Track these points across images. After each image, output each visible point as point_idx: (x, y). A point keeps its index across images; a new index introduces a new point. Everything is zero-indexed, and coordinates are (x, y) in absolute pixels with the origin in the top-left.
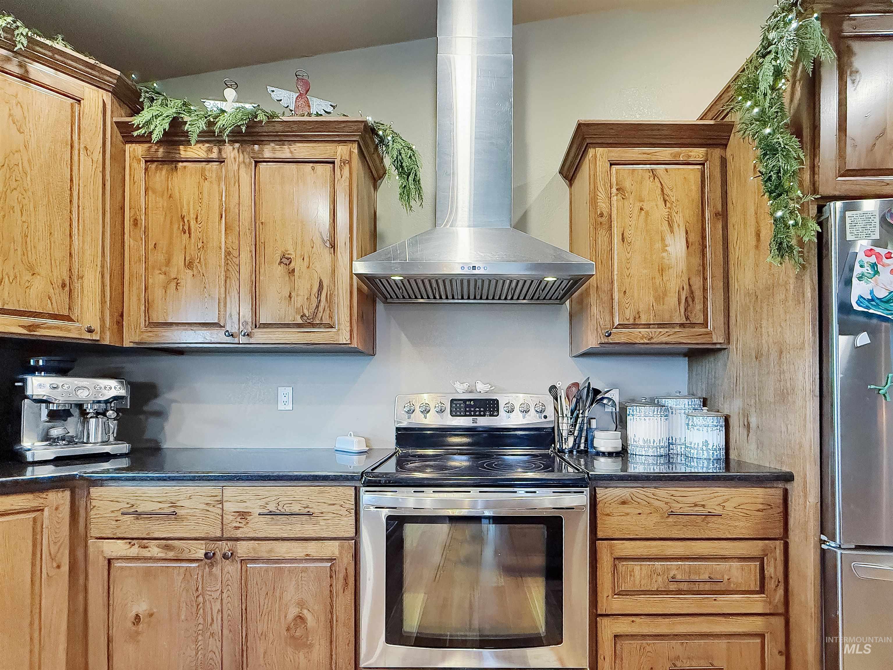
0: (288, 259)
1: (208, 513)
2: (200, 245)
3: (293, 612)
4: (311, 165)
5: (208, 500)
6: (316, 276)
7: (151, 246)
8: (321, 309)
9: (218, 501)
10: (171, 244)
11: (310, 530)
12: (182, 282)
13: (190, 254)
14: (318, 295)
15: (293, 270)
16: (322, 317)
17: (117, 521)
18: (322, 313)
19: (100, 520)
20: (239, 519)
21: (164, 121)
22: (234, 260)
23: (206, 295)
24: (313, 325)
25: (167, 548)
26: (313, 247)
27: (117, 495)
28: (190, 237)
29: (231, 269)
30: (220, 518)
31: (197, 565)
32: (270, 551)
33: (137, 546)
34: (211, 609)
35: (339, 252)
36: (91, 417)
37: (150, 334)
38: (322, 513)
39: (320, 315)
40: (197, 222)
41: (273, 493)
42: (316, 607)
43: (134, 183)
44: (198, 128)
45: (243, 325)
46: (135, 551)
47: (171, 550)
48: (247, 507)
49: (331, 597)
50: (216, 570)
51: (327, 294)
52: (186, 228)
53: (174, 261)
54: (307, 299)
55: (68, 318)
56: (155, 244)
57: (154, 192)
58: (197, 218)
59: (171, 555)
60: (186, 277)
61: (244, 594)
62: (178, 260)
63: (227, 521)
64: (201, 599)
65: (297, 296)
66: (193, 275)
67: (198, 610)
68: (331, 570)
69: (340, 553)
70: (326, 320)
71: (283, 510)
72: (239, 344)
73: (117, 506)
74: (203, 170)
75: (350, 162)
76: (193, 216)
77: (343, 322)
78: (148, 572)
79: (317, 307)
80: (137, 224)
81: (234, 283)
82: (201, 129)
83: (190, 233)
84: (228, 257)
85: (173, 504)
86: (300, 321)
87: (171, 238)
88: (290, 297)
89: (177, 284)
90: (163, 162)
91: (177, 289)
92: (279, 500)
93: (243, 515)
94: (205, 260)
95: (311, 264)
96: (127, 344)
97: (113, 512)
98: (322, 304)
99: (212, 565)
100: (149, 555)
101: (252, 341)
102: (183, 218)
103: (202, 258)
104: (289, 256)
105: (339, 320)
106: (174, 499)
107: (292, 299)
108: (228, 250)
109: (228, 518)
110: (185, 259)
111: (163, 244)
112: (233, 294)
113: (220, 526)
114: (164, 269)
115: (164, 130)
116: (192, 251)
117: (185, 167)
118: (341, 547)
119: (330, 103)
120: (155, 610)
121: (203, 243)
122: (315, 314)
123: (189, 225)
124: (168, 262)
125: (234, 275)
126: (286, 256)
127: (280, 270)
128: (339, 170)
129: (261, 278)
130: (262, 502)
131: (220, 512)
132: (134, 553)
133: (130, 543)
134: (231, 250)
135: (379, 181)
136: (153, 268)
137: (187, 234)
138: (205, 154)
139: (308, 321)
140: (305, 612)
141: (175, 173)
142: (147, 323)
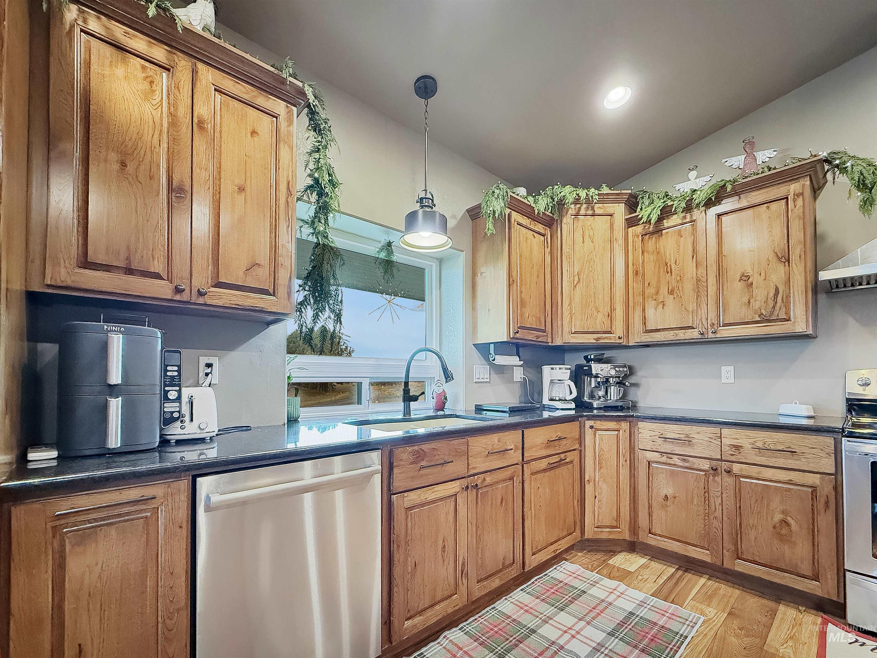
0: (746, 276)
1: (711, 443)
2: (679, 278)
3: (778, 517)
4: (766, 205)
5: (711, 436)
6: (772, 285)
7: (646, 285)
8: (777, 308)
9: (718, 437)
10: (659, 281)
11: (791, 463)
12: (667, 303)
13: (672, 285)
14: (774, 298)
15: (752, 284)
16: (778, 314)
17: (653, 441)
18: (778, 311)
19: (644, 440)
20: (733, 450)
21: (658, 210)
22: (704, 284)
23: (683, 309)
24: (769, 321)
25: (684, 460)
26: (769, 265)
27: (653, 427)
28: (671, 275)
29: (700, 290)
30: (720, 447)
31: (704, 473)
32: (759, 473)
33: (665, 457)
34: (715, 502)
35: (794, 264)
36: (612, 386)
37: (646, 337)
38: (803, 453)
39: (776, 313)
40: (676, 264)
41: (760, 435)
42: (799, 517)
43: (636, 250)
44: (682, 208)
45: (711, 326)
46: (664, 459)
47: (687, 462)
48: (740, 443)
49: (813, 513)
50: (718, 479)
51: (783, 297)
52: (669, 270)
53: (661, 292)
54: (764, 302)
55: (610, 332)
56: (649, 283)
57: (648, 252)
58: (676, 262)
59: (687, 464)
60: (670, 300)
61: (738, 498)
62: (664, 290)
63: (725, 450)
64: (707, 494)
65: (756, 301)
66: (674, 298)
67: (705, 501)
68: (812, 494)
69: (821, 483)
70: (783, 316)
71: (768, 447)
72: (708, 338)
73: (653, 434)
74: (680, 231)
75: (802, 194)
76: (673, 261)
77: (799, 316)
78: (672, 473)
79: (774, 307)
80: (638, 273)
81: (704, 299)
82: (683, 207)
83: (671, 273)
84: (699, 283)
85: (687, 436)
86: (758, 319)
87: (659, 278)
88: (749, 302)
89: (663, 305)
90: (653, 233)
91: (663, 308)
92: (765, 441)
93: (738, 448)
94: (682, 287)
95: (767, 276)
96: (631, 344)
97: (651, 436)
98: (778, 305)
99: (714, 476)
100: (673, 463)
101: (718, 336)
102: (667, 265)
103: (680, 287)
104: (748, 274)
105: (795, 315)
106: (688, 433)
107: (751, 305)
108: (698, 278)
109: (725, 448)
110: (668, 288)
111: (654, 283)
112: (703, 307)
113: (720, 452)
114: (654, 297)
115: (658, 215)
116: (674, 284)
117: (667, 232)
118: (822, 480)
119: (773, 150)
120: (677, 495)
121: (680, 277)
122: (772, 313)
123: (671, 269)
124: (657, 293)
125: (703, 293)
126: (746, 274)
127: (739, 285)
128: (792, 202)
129: (725, 293)
130: (752, 441)
131: (720, 443)
132: (664, 461)
133: (661, 455)
134: (701, 278)
135: (819, 191)
136: (648, 297)
137: (670, 274)
138: (681, 221)
139: (765, 318)
140: (789, 519)
141: (661, 239)
142: (644, 330)
